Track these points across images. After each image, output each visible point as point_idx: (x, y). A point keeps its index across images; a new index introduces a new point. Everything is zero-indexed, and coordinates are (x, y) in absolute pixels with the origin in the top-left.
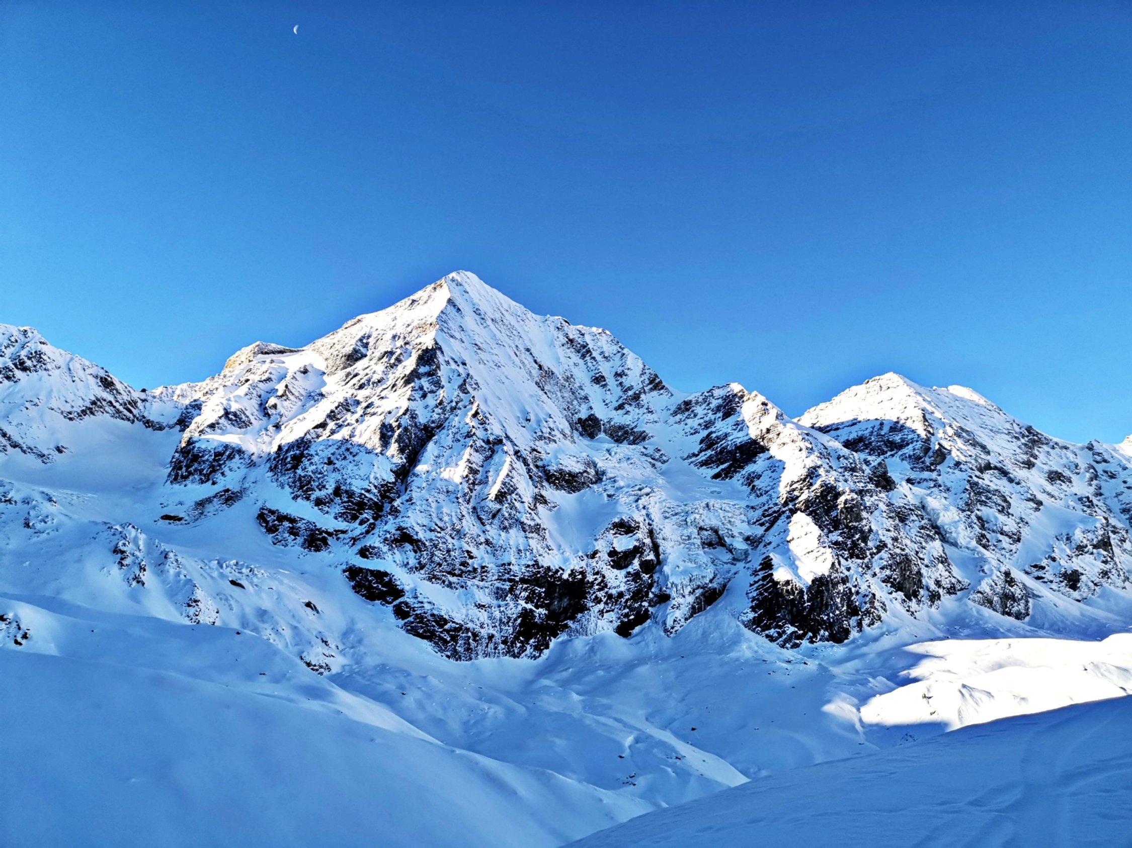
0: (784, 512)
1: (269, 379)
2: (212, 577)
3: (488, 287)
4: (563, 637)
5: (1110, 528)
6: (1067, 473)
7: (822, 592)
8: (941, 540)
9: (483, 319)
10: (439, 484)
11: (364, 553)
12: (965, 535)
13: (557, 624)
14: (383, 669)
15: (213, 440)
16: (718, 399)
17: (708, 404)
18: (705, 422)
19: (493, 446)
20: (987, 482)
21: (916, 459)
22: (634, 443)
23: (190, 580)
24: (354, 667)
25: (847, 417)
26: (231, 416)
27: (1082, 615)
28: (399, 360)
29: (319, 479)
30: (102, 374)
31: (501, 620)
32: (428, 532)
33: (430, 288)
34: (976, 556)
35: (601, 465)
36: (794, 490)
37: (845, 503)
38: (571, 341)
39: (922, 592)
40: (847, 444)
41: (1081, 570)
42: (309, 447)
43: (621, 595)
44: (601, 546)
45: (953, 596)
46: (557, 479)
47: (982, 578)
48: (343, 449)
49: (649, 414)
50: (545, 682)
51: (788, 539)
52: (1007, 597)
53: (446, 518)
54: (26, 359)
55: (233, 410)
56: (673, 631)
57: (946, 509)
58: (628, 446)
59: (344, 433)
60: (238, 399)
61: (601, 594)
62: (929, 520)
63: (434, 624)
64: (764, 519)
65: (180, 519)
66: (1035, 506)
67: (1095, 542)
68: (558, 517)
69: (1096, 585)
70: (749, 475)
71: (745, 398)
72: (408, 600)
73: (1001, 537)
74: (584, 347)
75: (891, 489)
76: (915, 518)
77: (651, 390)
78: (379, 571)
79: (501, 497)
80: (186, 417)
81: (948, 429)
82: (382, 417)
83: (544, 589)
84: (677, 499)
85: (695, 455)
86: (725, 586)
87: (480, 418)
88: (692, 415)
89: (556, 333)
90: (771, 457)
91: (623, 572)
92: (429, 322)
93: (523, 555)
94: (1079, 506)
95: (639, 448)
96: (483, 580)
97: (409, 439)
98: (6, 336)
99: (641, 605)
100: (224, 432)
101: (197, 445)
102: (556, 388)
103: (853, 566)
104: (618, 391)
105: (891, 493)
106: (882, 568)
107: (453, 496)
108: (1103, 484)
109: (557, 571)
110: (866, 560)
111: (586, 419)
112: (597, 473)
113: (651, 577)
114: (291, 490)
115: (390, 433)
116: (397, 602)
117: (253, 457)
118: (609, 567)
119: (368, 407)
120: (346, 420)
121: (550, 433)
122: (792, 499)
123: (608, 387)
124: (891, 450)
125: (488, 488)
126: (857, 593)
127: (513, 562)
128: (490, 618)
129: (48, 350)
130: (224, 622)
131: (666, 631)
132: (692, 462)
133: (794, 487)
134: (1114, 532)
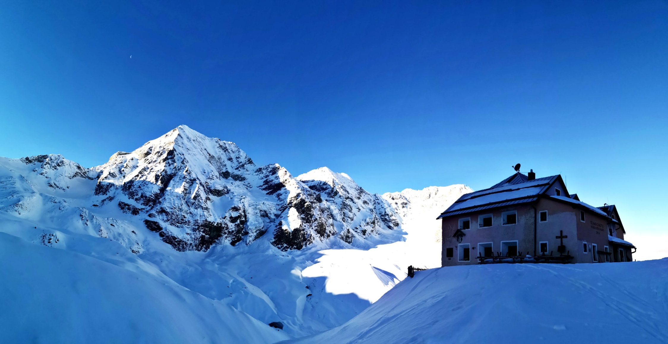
0: (288, 207)
1: (122, 162)
2: (106, 223)
3: (192, 130)
4: (214, 245)
5: (376, 218)
6: (368, 202)
7: (296, 233)
8: (333, 219)
9: (190, 140)
10: (174, 194)
11: (150, 216)
12: (339, 218)
13: (212, 241)
14: (156, 253)
15: (106, 182)
16: (271, 168)
17: (267, 170)
18: (266, 175)
19: (192, 181)
20: (347, 202)
21: (329, 194)
22: (241, 181)
23: (100, 224)
24: (147, 252)
25: (311, 179)
26: (111, 174)
27: (365, 243)
28: (161, 154)
29: (136, 192)
30: (78, 165)
31: (194, 239)
32: (170, 209)
33: (172, 131)
34: (341, 224)
35: (229, 188)
36: (292, 200)
37: (307, 205)
38: (221, 146)
39: (325, 234)
40: (310, 187)
41: (367, 230)
42: (133, 182)
43: (233, 231)
44: (227, 215)
45: (333, 236)
46: (214, 192)
47: (341, 231)
48: (144, 183)
49: (247, 172)
50: (208, 260)
51: (288, 216)
52: (347, 237)
53: (176, 205)
54: (59, 163)
55: (111, 172)
56: (249, 244)
57: (335, 209)
58: (239, 182)
59: (144, 178)
60: (113, 169)
61: (226, 231)
62: (330, 213)
63: (172, 239)
64: (281, 209)
65: (97, 206)
66: (358, 210)
67: (371, 222)
68: (214, 204)
69: (370, 234)
70: (278, 194)
71: (280, 169)
72: (164, 231)
73: (348, 219)
74: (225, 148)
75: (321, 202)
76: (326, 211)
77: (248, 163)
78: (155, 222)
79: (195, 198)
80: (99, 175)
81: (339, 185)
82: (156, 173)
83: (208, 229)
84: (254, 200)
85: (261, 186)
86: (267, 230)
87: (188, 172)
88: (262, 173)
89: (215, 143)
90: (286, 189)
91: (234, 224)
92: (172, 142)
93: (202, 217)
94: (369, 211)
95: (243, 182)
96: (188, 225)
97: (165, 179)
98: (55, 157)
99: (239, 235)
100: (109, 179)
101: (102, 183)
102: (215, 162)
103: (306, 226)
104: (237, 163)
105: (321, 203)
106: (315, 227)
107: (179, 198)
108: (376, 206)
109: (213, 223)
110: (311, 224)
111: (225, 172)
112: (227, 190)
113: (243, 226)
114: (128, 196)
115: (158, 178)
116: (160, 232)
117: (117, 186)
118: (229, 222)
119: (151, 169)
120: (144, 174)
121: (212, 177)
122: (291, 203)
123: (233, 162)
124: (322, 191)
125: (191, 195)
126: (307, 234)
127: (199, 219)
128: (191, 237)
129: (65, 160)
130: (109, 237)
131: (246, 244)
132: (260, 188)
133: (292, 199)
134: (376, 220)
